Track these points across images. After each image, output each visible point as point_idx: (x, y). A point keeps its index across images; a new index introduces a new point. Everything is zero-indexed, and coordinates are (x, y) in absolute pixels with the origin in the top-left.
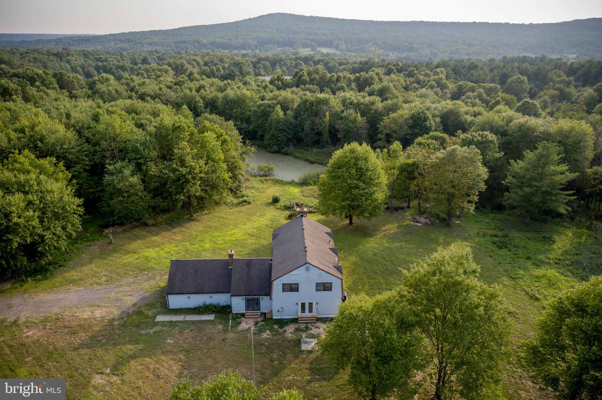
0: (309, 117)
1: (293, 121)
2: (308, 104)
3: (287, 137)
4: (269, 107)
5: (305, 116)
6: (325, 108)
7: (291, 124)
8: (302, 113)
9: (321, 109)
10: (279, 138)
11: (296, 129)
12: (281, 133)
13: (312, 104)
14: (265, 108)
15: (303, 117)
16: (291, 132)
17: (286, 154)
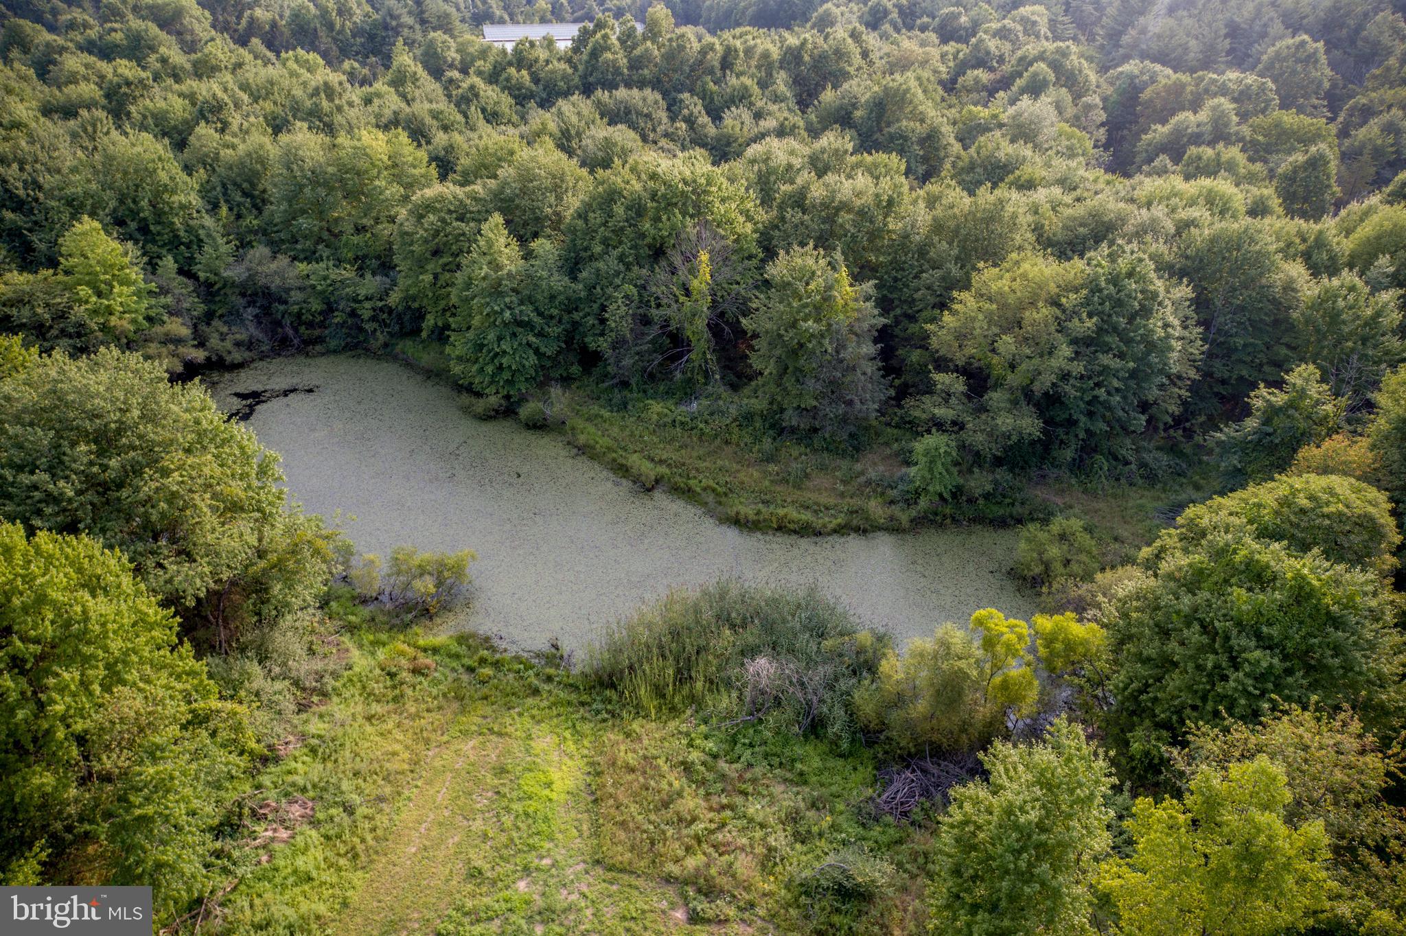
0: (628, 267)
1: (559, 282)
2: (619, 210)
3: (537, 351)
4: (461, 219)
5: (608, 264)
6: (691, 228)
7: (552, 297)
8: (598, 249)
9: (676, 232)
10: (505, 361)
11: (576, 316)
12: (514, 335)
13: (637, 209)
14: (443, 221)
15: (601, 265)
16: (555, 330)
17: (538, 426)
